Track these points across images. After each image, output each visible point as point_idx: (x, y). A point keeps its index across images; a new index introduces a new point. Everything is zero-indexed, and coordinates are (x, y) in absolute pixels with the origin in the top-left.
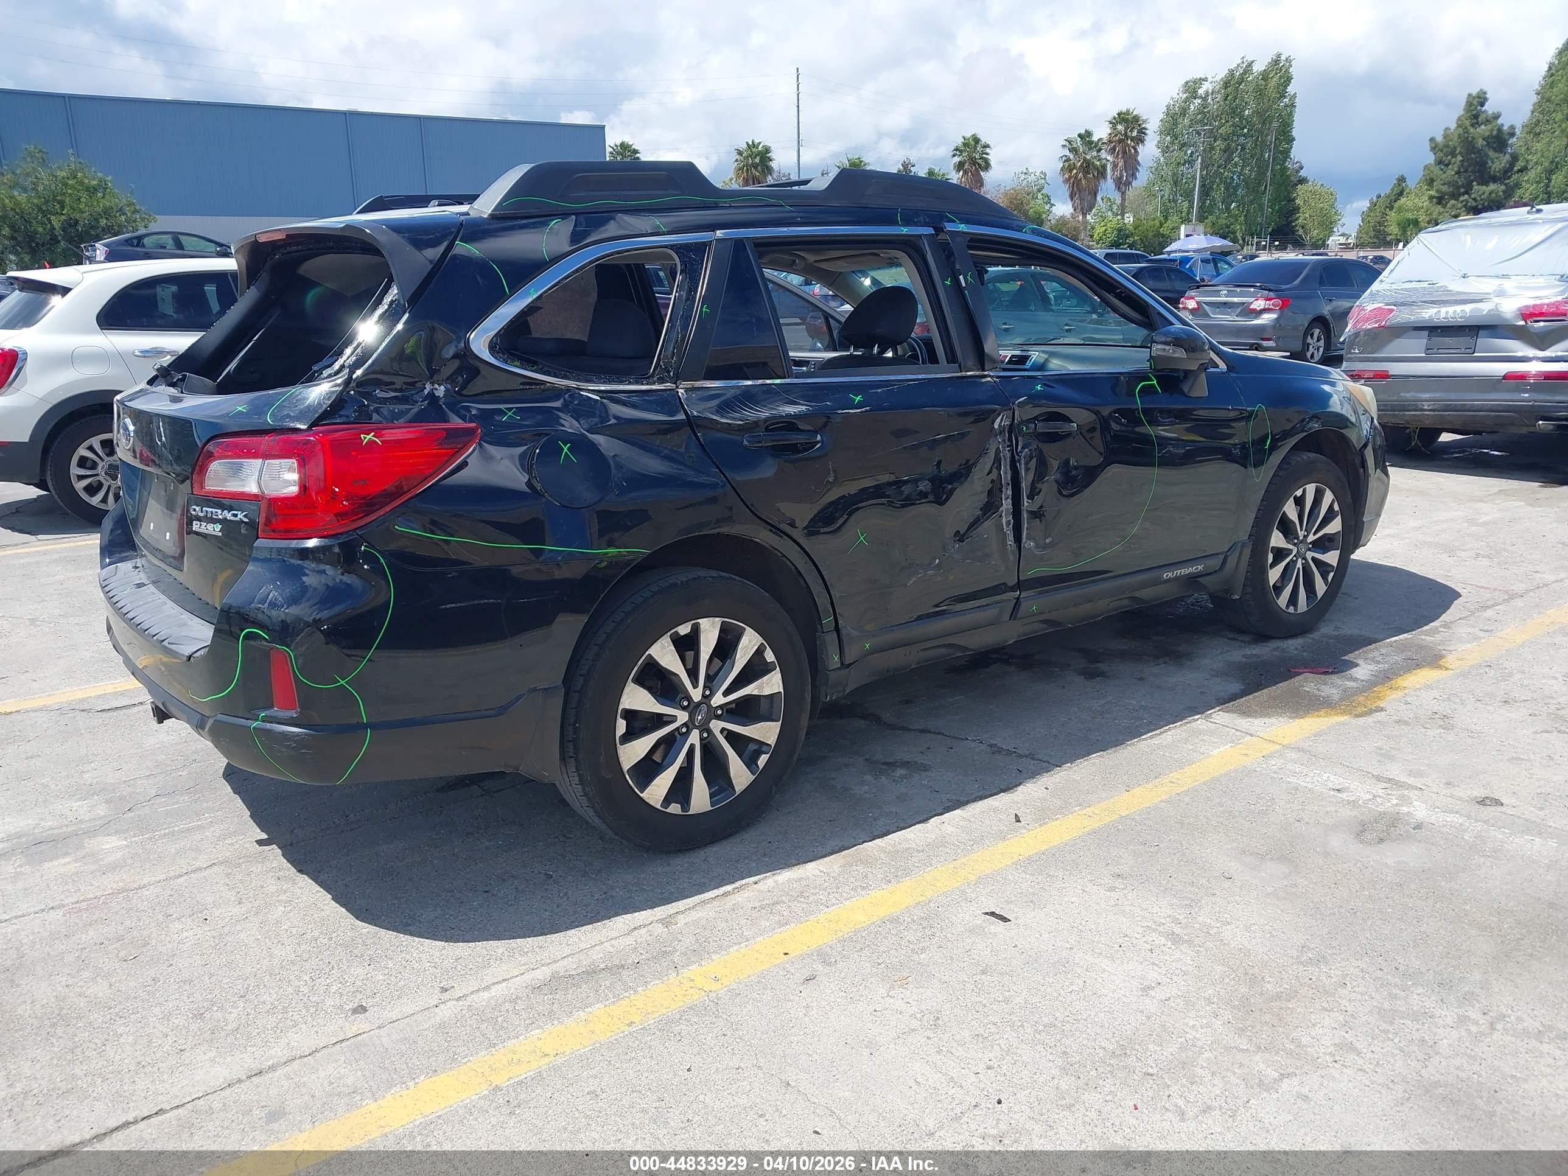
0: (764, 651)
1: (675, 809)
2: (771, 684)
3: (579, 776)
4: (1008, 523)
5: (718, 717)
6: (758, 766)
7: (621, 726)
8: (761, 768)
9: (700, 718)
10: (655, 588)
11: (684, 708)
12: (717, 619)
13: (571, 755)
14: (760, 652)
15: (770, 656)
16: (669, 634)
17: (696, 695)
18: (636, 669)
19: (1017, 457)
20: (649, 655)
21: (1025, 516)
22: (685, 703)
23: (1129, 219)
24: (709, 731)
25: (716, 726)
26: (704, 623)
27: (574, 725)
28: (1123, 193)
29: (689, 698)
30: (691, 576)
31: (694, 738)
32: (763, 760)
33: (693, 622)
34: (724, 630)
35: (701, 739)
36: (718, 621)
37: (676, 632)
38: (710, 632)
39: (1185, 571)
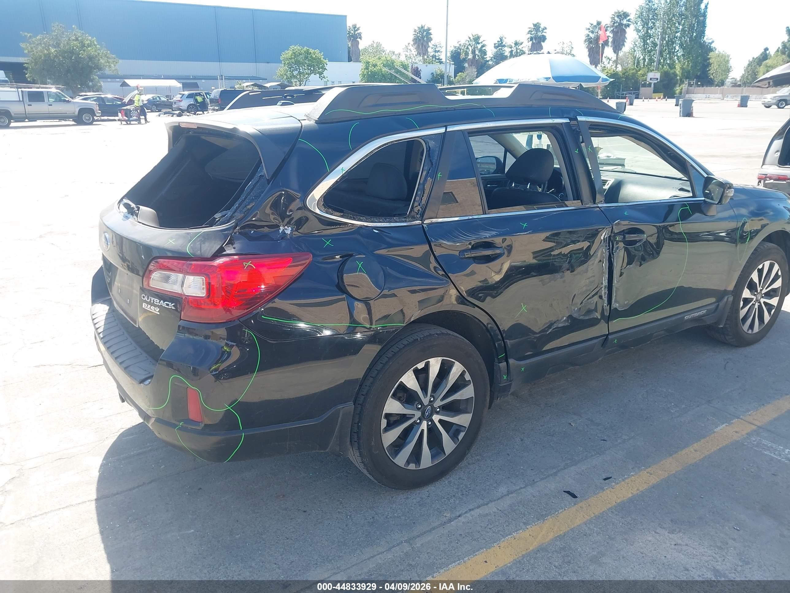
0: (464, 374)
1: (412, 466)
2: (468, 392)
3: (360, 452)
4: (605, 293)
5: (438, 413)
6: (458, 440)
7: (384, 423)
8: (460, 440)
9: (427, 414)
10: (405, 342)
11: (419, 409)
12: (440, 358)
13: (356, 440)
14: (462, 374)
15: (468, 377)
16: (412, 369)
17: (426, 401)
18: (393, 390)
19: (612, 256)
20: (401, 381)
21: (615, 289)
22: (420, 406)
23: (619, 68)
24: (432, 421)
25: (436, 418)
26: (432, 361)
27: (358, 423)
28: (617, 55)
29: (421, 403)
30: (426, 333)
31: (424, 425)
32: (461, 436)
33: (426, 361)
34: (443, 363)
35: (427, 426)
36: (440, 359)
37: (417, 367)
38: (435, 364)
39: (697, 314)
